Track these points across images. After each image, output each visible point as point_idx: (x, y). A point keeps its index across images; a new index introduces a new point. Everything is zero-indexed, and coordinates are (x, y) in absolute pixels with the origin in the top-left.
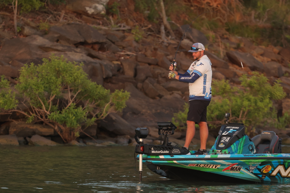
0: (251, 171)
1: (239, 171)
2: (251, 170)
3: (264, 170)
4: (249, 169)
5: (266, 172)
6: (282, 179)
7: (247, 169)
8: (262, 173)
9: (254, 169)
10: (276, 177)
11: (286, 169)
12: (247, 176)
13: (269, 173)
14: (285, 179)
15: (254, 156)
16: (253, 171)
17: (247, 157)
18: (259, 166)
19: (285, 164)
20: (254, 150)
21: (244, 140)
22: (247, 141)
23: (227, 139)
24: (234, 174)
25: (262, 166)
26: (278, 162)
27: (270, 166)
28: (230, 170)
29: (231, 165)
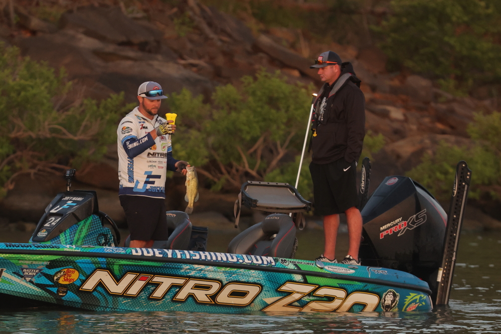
0: (28, 279)
3: (62, 279)
4: (21, 274)
5: (67, 283)
6: (110, 299)
7: (17, 274)
8: (57, 284)
9: (35, 275)
10: (95, 294)
11: (118, 280)
12: (19, 287)
13: (75, 285)
14: (118, 299)
15: (31, 247)
16: (34, 278)
17: (13, 248)
18: (46, 269)
19: (111, 267)
20: (110, 244)
21: (90, 223)
22: (95, 227)
23: (55, 222)
25: (52, 270)
26: (94, 263)
27: (74, 270)
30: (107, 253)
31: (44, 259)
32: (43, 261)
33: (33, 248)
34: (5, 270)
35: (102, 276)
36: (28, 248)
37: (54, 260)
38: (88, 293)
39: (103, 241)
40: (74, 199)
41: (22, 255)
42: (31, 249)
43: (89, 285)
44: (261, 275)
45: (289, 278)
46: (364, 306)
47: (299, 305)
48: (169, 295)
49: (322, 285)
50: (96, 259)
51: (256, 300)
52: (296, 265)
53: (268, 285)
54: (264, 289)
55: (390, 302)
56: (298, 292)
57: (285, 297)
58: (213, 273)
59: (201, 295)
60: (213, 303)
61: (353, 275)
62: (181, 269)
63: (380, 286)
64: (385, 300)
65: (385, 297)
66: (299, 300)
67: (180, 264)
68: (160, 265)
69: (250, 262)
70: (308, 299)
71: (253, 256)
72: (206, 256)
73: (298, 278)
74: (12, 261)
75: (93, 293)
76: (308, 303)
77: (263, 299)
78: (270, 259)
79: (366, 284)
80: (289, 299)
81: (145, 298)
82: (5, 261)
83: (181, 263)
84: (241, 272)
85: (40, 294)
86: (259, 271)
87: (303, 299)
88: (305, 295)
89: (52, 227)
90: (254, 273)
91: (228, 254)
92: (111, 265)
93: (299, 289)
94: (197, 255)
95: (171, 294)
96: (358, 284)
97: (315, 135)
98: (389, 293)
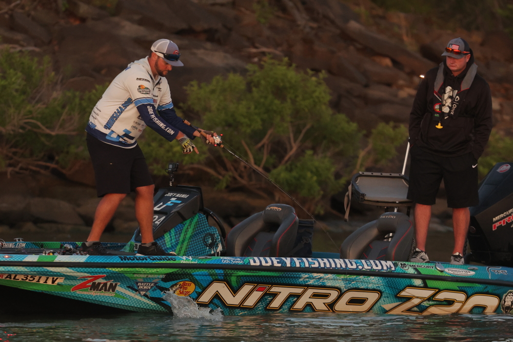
0: (143, 293)
1: (113, 291)
2: (143, 290)
3: (178, 292)
4: (136, 288)
6: (226, 311)
7: (131, 288)
9: (150, 288)
11: (235, 291)
12: (133, 302)
14: (234, 311)
15: (146, 260)
16: (149, 292)
17: (128, 262)
18: (162, 282)
19: (228, 278)
20: (217, 244)
21: (196, 222)
22: (202, 226)
23: (158, 220)
24: (99, 298)
25: (168, 283)
26: (211, 275)
27: (190, 283)
28: (91, 290)
29: (89, 279)
30: (225, 264)
31: (160, 272)
32: (159, 274)
33: (149, 261)
34: (119, 284)
35: (220, 288)
36: (144, 262)
37: (170, 273)
39: (210, 241)
40: (178, 195)
41: (137, 269)
42: (147, 262)
43: (206, 298)
44: (381, 281)
45: (409, 283)
46: (484, 308)
47: (418, 310)
48: (287, 305)
49: (441, 288)
50: (213, 271)
51: (375, 307)
52: (416, 269)
53: (387, 292)
54: (383, 296)
55: (510, 304)
56: (417, 297)
57: (404, 302)
58: (332, 281)
59: (319, 304)
60: (331, 311)
61: (474, 277)
62: (300, 278)
63: (501, 287)
64: (505, 302)
65: (505, 298)
66: (418, 306)
67: (299, 273)
68: (279, 275)
69: (370, 268)
70: (427, 304)
71: (372, 261)
72: (325, 263)
73: (418, 282)
74: (126, 275)
75: (209, 305)
76: (427, 307)
77: (382, 306)
78: (389, 263)
79: (487, 285)
80: (408, 305)
81: (262, 309)
82: (120, 275)
83: (299, 271)
84: (360, 279)
85: (154, 308)
86: (379, 278)
87: (422, 304)
88: (424, 300)
89: (155, 226)
90: (373, 279)
91: (347, 261)
92: (229, 276)
93: (419, 294)
94: (316, 262)
95: (289, 304)
96: (479, 287)
97: (439, 126)
98: (509, 294)
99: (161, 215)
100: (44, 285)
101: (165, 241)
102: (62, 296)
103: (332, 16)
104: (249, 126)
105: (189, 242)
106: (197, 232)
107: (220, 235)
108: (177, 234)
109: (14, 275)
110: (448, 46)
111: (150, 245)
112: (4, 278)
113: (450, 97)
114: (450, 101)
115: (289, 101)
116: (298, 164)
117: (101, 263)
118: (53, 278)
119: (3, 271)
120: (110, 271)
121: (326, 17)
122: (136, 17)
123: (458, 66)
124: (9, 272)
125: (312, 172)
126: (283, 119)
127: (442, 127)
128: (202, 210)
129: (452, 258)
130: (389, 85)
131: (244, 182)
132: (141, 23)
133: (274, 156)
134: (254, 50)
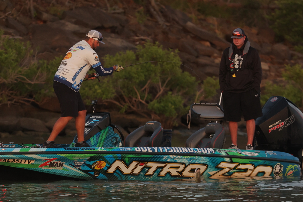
0: (78, 168)
1: (62, 167)
2: (78, 166)
3: (96, 167)
4: (74, 165)
5: (99, 169)
6: (123, 177)
7: (71, 165)
8: (94, 170)
9: (81, 165)
10: (115, 174)
11: (127, 166)
12: (73, 172)
13: (104, 170)
14: (128, 177)
15: (79, 149)
16: (81, 167)
17: (69, 151)
18: (88, 161)
19: (124, 159)
20: (119, 143)
21: (107, 131)
22: (110, 133)
23: (87, 131)
24: (54, 171)
25: (91, 162)
26: (114, 157)
27: (103, 161)
28: (49, 166)
29: (48, 160)
30: (122, 151)
31: (86, 156)
32: (86, 157)
33: (80, 150)
34: (64, 163)
35: (119, 164)
36: (77, 150)
37: (92, 156)
38: (111, 174)
39: (115, 141)
40: (97, 117)
41: (74, 155)
42: (79, 151)
43: (112, 170)
44: (207, 159)
45: (222, 160)
46: (264, 173)
47: (228, 175)
49: (240, 163)
50: (115, 155)
51: (204, 173)
52: (226, 153)
53: (211, 165)
54: (209, 167)
55: (278, 170)
56: (227, 168)
57: (221, 170)
58: (180, 159)
59: (174, 172)
60: (181, 176)
61: (258, 156)
62: (163, 158)
63: (273, 162)
64: (275, 170)
65: (275, 168)
66: (228, 172)
67: (162, 156)
68: (151, 156)
69: (201, 152)
70: (233, 171)
71: (202, 149)
72: (176, 150)
73: (227, 159)
74: (68, 158)
75: (114, 174)
76: (233, 173)
77: (208, 173)
78: (212, 149)
79: (265, 161)
80: (222, 172)
81: (143, 175)
82: (65, 158)
83: (162, 154)
84: (196, 158)
85: (84, 176)
86: (206, 157)
87: (230, 171)
88: (231, 169)
89: (85, 134)
90: (203, 158)
91: (188, 148)
92: (124, 158)
93: (228, 166)
94: (171, 149)
95: (157, 172)
96: (261, 162)
97: (234, 76)
98: (278, 165)
99: (88, 128)
100: (24, 164)
101: (90, 142)
102: (34, 170)
103: (177, 19)
104: (138, 79)
105: (104, 142)
106: (108, 136)
107: (120, 138)
108: (97, 138)
109: (8, 159)
110: (233, 33)
111: (82, 142)
112: (2, 161)
113: (238, 60)
114: (238, 62)
115: (159, 65)
116: (164, 99)
117: (54, 152)
118: (29, 161)
119: (2, 157)
120: (59, 156)
121: (174, 20)
122: (73, 20)
123: (240, 43)
124: (5, 158)
125: (171, 103)
126: (156, 75)
127: (235, 76)
128: (110, 125)
129: (247, 147)
130: (209, 56)
131: (134, 109)
132: (76, 23)
133: (151, 95)
134: (136, 38)
